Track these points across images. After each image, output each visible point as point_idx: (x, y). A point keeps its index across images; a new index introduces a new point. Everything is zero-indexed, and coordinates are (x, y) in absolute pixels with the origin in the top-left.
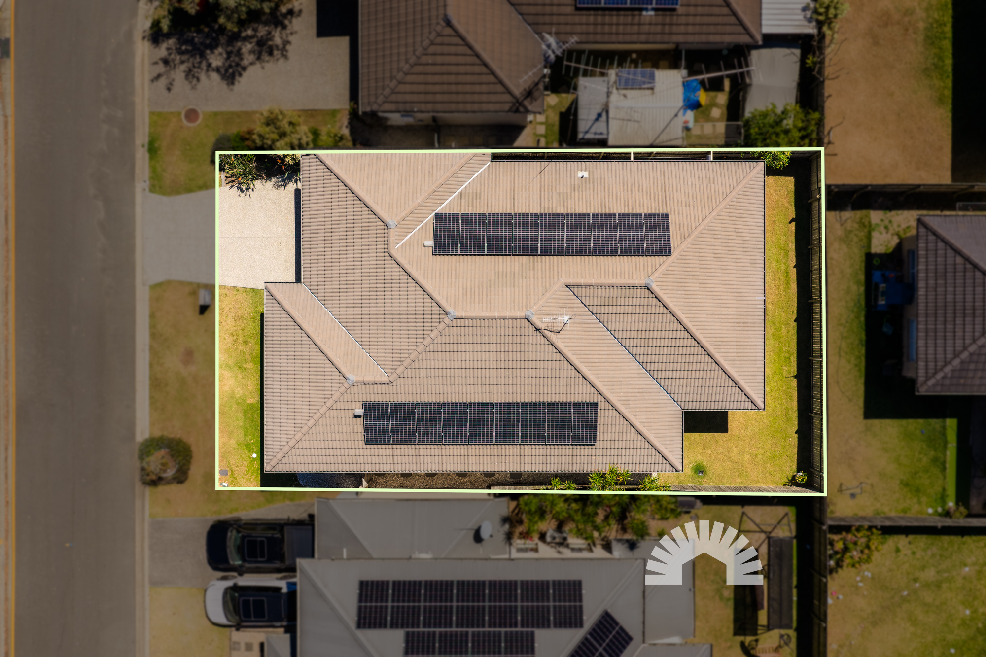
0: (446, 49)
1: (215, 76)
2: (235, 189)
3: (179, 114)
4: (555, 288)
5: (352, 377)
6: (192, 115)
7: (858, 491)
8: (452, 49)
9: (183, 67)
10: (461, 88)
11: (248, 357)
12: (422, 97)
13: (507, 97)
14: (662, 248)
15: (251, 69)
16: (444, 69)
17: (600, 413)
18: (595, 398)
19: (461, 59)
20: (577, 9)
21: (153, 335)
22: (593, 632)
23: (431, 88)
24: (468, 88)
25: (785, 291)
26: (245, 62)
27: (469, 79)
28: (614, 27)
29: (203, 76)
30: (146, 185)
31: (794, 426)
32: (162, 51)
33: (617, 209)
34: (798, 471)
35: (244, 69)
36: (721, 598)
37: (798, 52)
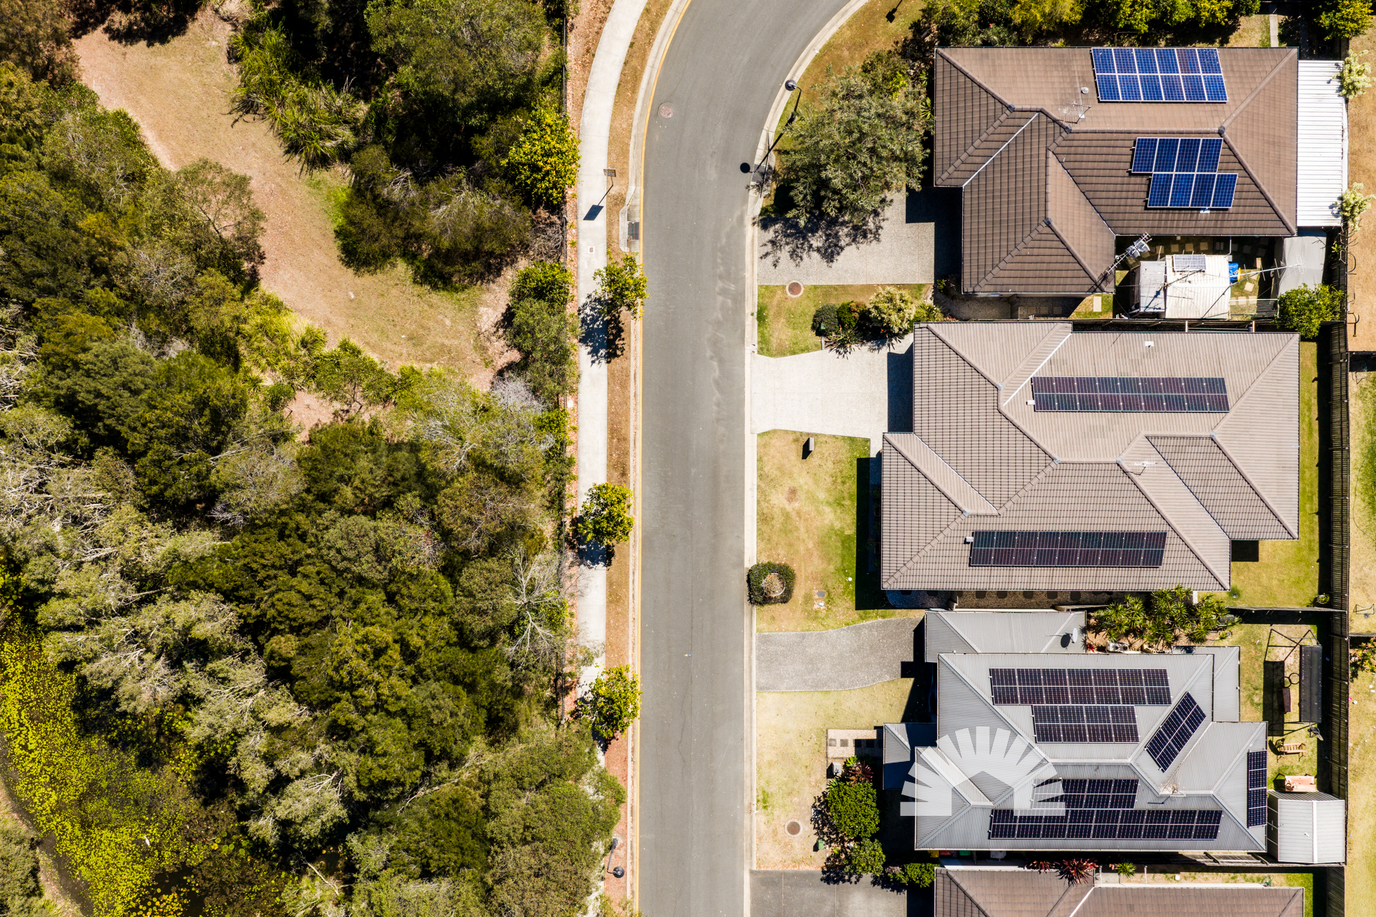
0: (1043, 244)
1: (815, 255)
2: (834, 352)
3: (784, 287)
4: (1138, 438)
5: (968, 511)
6: (794, 288)
7: (1371, 611)
8: (1048, 244)
9: (788, 248)
10: (1050, 274)
11: (846, 495)
12: (1017, 281)
13: (1088, 281)
14: (1221, 405)
15: (847, 249)
16: (1039, 259)
17: (1168, 541)
18: (1165, 528)
19: (1054, 251)
20: (1146, 208)
21: (760, 477)
22: (1178, 708)
23: (1026, 274)
24: (1057, 274)
25: (1309, 439)
26: (842, 243)
27: (1058, 266)
28: (1175, 223)
29: (805, 256)
30: (756, 348)
31: (1316, 556)
32: (770, 234)
33: (1181, 373)
34: (1320, 593)
35: (842, 249)
36: (1252, 703)
37: (1324, 239)
